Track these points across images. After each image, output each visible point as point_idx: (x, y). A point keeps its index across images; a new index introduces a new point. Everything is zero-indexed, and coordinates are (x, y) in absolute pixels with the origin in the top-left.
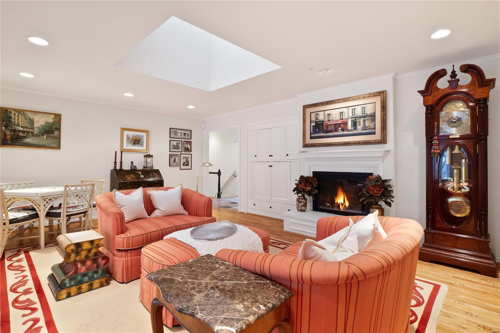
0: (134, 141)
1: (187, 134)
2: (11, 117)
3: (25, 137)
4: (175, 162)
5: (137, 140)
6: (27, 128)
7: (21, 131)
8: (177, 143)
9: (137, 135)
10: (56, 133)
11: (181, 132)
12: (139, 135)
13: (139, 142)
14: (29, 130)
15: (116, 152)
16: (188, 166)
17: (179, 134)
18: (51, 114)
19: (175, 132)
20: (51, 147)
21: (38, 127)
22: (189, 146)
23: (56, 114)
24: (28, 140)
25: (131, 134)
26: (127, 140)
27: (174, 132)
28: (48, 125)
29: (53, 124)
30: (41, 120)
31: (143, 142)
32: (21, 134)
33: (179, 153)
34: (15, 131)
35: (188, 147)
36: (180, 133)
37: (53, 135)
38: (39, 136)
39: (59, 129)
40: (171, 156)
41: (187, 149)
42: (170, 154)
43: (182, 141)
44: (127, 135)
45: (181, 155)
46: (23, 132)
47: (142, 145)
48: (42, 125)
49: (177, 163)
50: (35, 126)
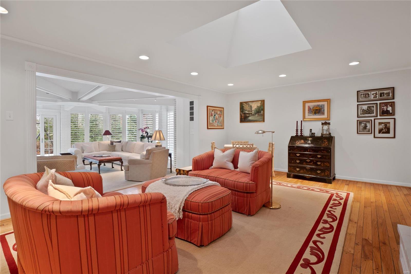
0: (315, 111)
1: (386, 94)
2: (243, 107)
3: (249, 117)
4: (366, 129)
5: (318, 109)
6: (249, 111)
7: (247, 113)
8: (368, 107)
9: (318, 105)
10: (262, 112)
11: (375, 92)
12: (320, 105)
13: (320, 111)
14: (250, 112)
15: (297, 122)
16: (389, 133)
17: (372, 96)
18: (259, 101)
19: (366, 94)
20: (260, 121)
21: (254, 110)
22: (390, 109)
23: (261, 100)
24: (250, 118)
25: (312, 105)
26: (308, 111)
27: (364, 94)
28: (258, 108)
29: (260, 107)
30: (255, 106)
31: (324, 111)
32: (247, 115)
33: (373, 119)
34: (245, 114)
35: (388, 109)
36: (373, 94)
37: (260, 114)
38: (254, 115)
39: (263, 110)
40: (359, 123)
41: (385, 113)
42: (358, 121)
43: (377, 104)
44: (308, 106)
45: (376, 120)
46: (248, 114)
47: (323, 114)
48: (256, 108)
49: (369, 129)
50: (252, 110)
